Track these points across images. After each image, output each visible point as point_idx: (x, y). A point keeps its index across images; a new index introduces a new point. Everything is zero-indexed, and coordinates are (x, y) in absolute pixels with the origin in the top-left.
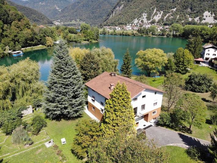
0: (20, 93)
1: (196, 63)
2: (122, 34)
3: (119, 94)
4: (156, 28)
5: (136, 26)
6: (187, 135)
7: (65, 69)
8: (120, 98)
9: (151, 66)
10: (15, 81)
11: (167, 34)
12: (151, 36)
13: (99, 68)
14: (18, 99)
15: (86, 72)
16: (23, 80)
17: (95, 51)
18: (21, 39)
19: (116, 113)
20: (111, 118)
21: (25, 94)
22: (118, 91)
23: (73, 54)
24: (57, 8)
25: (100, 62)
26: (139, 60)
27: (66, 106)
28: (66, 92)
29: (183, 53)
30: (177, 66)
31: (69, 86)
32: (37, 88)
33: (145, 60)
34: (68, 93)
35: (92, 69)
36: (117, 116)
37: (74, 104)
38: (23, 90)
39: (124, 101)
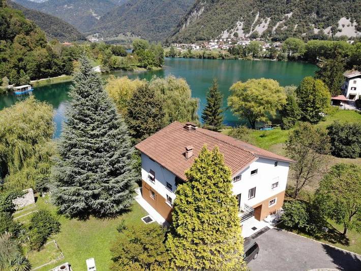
0: (17, 163)
1: (333, 104)
2: (202, 55)
3: (207, 173)
4: (260, 45)
5: (225, 42)
6: (340, 249)
7: (94, 117)
8: (209, 182)
9: (256, 109)
10: (6, 140)
11: (277, 55)
12: (252, 59)
13: (163, 115)
14: (11, 174)
15: (138, 122)
16: (21, 138)
17: (156, 83)
18: (30, 64)
19: (201, 215)
20: (190, 227)
21: (25, 164)
22: (203, 165)
23: (116, 88)
24: (94, 15)
25: (165, 104)
26: (235, 99)
27: (96, 192)
28: (97, 165)
29: (314, 86)
30: (303, 110)
31: (101, 152)
32: (47, 153)
33: (245, 100)
34: (99, 166)
35: (150, 117)
36: (203, 223)
37: (111, 189)
38: (20, 157)
39: (218, 187)
